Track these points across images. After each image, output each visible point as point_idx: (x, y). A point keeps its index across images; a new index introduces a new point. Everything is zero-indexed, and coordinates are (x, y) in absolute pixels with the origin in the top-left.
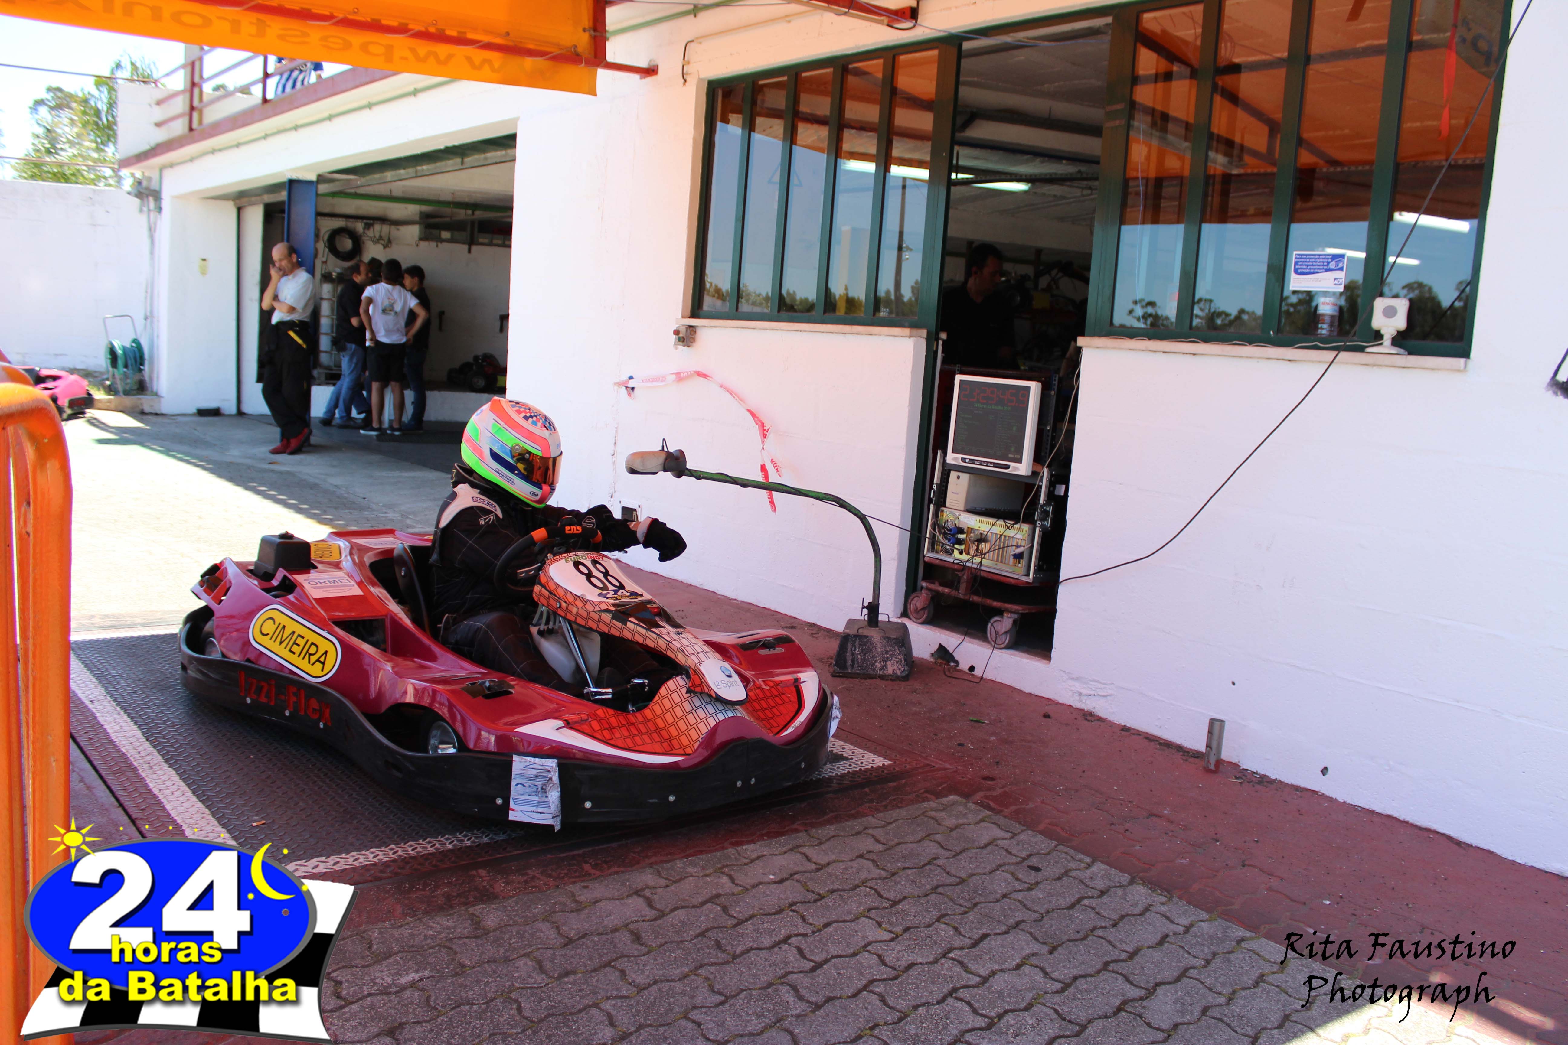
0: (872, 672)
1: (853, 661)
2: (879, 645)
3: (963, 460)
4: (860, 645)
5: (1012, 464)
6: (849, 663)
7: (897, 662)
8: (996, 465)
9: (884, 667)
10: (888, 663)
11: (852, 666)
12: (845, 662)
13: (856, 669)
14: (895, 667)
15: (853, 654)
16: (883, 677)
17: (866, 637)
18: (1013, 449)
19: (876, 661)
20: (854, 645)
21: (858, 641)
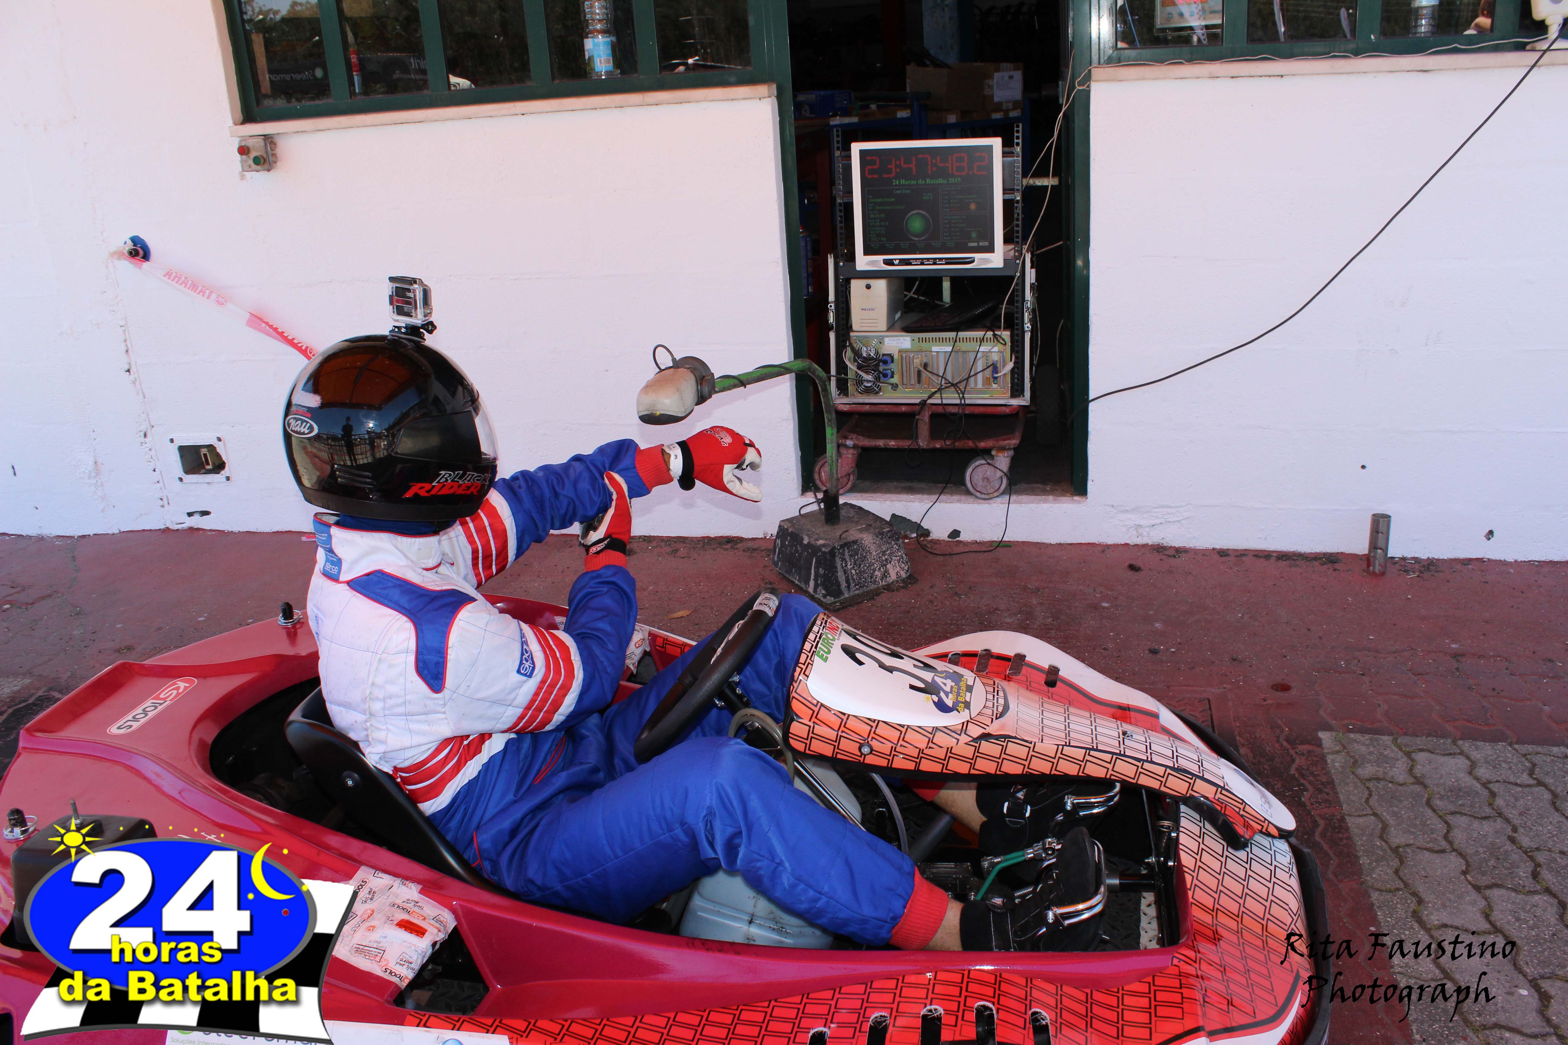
0: (873, 587)
1: (848, 581)
2: (873, 548)
3: (888, 262)
4: (851, 556)
5: (977, 256)
6: (844, 584)
7: (899, 561)
8: (949, 261)
9: (885, 575)
10: (889, 566)
11: (848, 587)
12: (838, 584)
13: (855, 591)
14: (898, 569)
15: (845, 572)
16: (889, 588)
17: (855, 542)
18: (974, 235)
19: (874, 570)
20: (843, 559)
21: (846, 551)
